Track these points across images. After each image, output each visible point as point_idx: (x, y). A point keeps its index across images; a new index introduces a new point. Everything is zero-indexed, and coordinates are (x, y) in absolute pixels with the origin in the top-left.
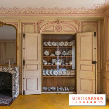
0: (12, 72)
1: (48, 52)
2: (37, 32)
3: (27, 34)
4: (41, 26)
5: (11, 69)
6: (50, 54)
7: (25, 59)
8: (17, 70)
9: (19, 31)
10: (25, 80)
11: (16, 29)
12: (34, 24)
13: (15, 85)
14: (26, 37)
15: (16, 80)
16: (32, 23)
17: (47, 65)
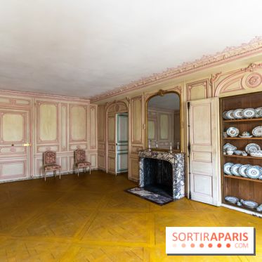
0: (172, 161)
1: (237, 130)
2: (210, 95)
3: (192, 103)
4: (216, 84)
5: (171, 156)
6: (240, 134)
7: (192, 143)
8: (179, 159)
9: (184, 98)
10: (192, 175)
11: (179, 96)
12: (205, 84)
13: (176, 181)
14: (191, 107)
15: (179, 174)
16: (202, 82)
17: (234, 154)
